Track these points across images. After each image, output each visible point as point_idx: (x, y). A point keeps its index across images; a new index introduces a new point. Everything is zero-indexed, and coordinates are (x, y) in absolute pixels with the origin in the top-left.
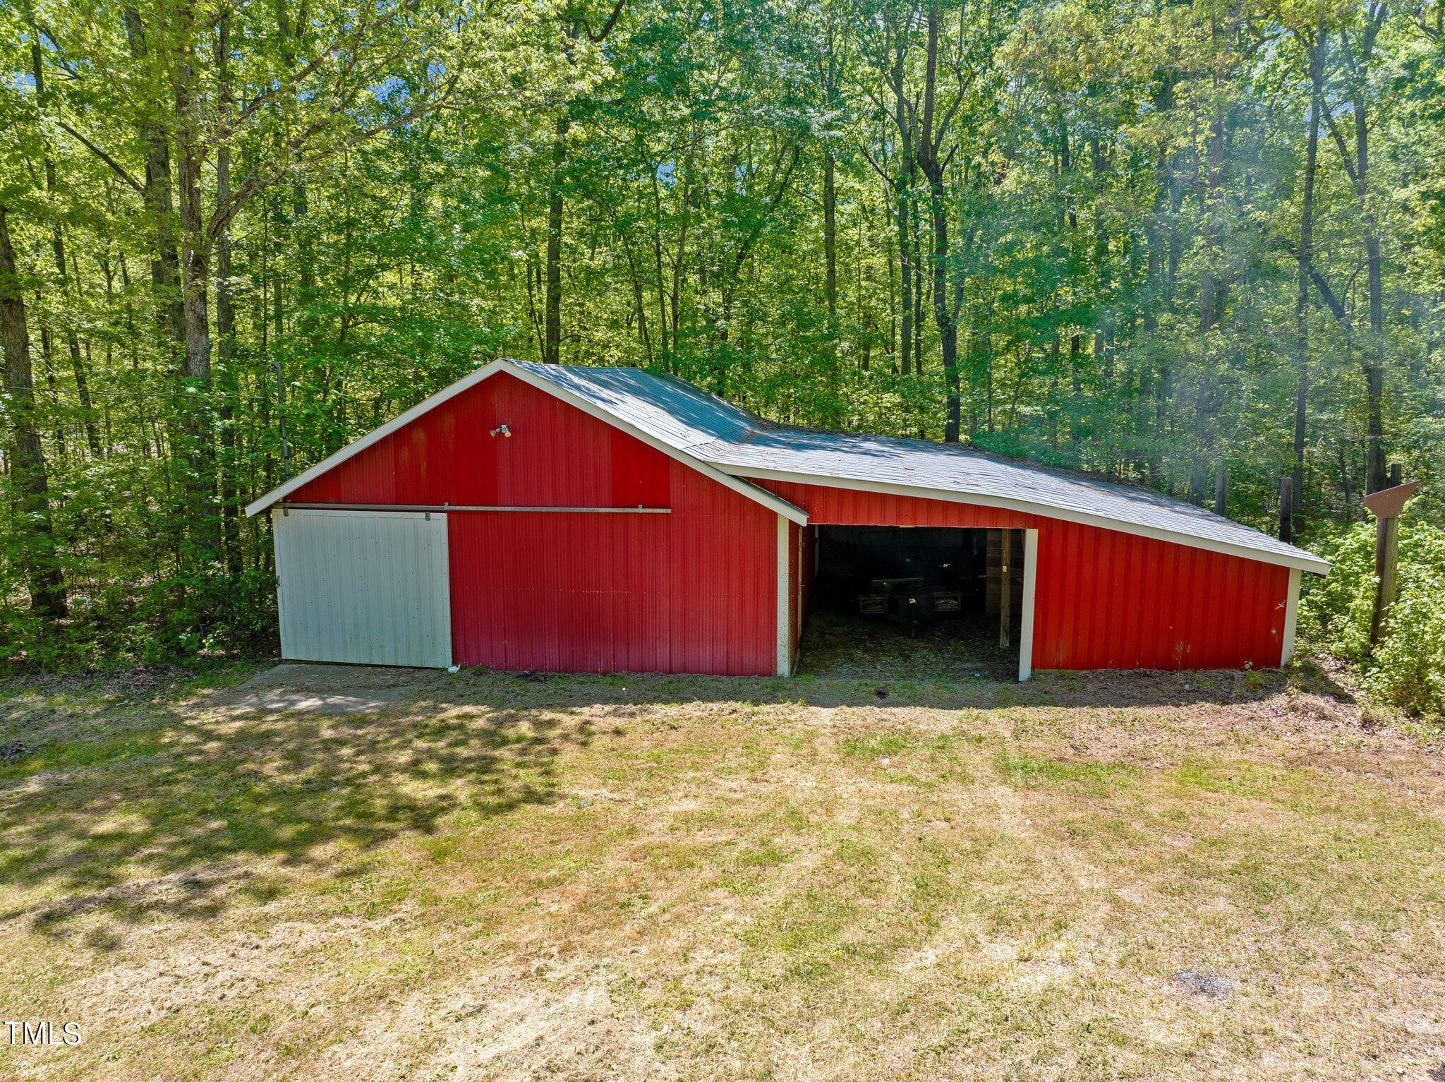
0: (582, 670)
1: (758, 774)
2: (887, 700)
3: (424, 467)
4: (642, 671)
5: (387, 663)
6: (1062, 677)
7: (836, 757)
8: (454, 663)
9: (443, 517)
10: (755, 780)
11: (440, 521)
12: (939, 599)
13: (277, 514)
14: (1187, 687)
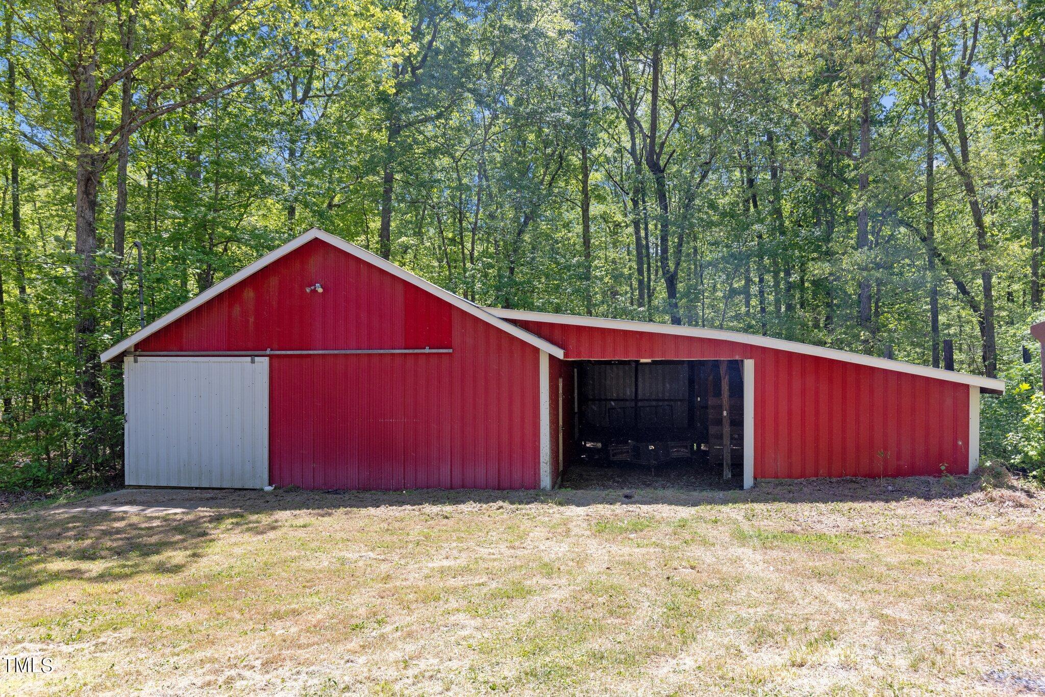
0: (377, 488)
1: (517, 544)
2: (633, 499)
3: (252, 320)
4: (428, 488)
5: (214, 486)
6: (781, 484)
7: (588, 533)
8: (270, 484)
9: (265, 361)
10: (513, 548)
11: (263, 363)
12: (673, 447)
13: (128, 360)
14: (890, 488)
